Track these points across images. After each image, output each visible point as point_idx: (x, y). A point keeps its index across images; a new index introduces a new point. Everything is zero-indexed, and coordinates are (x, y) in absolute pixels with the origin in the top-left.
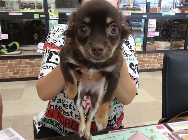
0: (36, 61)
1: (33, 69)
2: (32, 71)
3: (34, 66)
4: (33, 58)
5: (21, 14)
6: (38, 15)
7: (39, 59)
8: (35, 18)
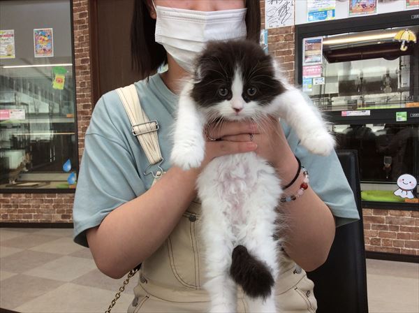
0: (389, 215)
1: (380, 234)
2: (378, 237)
3: (385, 228)
4: (384, 209)
5: (368, 113)
6: (405, 113)
7: (397, 212)
8: (397, 120)
